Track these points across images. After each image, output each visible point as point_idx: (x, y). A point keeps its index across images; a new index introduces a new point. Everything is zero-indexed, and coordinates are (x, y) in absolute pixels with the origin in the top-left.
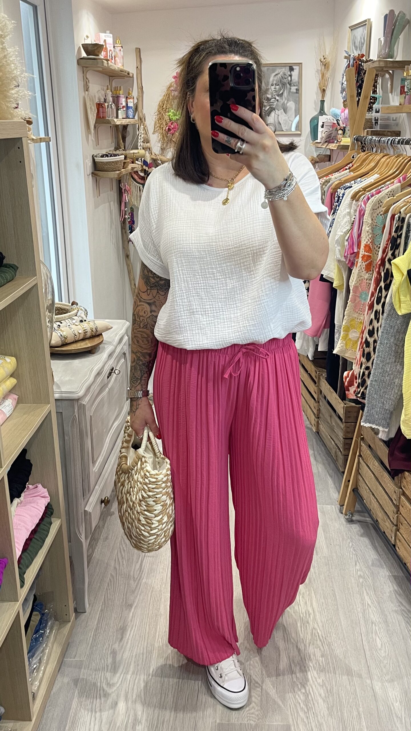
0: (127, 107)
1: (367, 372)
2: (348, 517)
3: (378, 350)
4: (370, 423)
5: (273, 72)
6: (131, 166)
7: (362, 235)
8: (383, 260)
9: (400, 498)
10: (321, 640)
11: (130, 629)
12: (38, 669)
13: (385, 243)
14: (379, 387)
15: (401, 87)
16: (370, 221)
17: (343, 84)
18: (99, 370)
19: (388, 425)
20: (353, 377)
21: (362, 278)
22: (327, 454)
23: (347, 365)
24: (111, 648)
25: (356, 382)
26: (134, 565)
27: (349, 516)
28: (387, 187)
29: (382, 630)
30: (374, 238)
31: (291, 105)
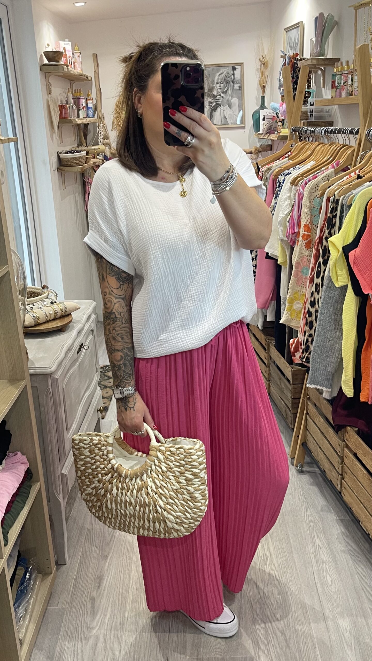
0: (88, 108)
1: (310, 339)
2: (298, 468)
3: (320, 318)
4: (314, 384)
5: (218, 72)
6: (93, 160)
7: (302, 217)
8: (321, 238)
9: (344, 450)
10: (277, 580)
11: (106, 578)
12: (24, 617)
13: (322, 223)
14: (321, 352)
15: (332, 82)
16: (308, 204)
17: (280, 81)
18: (69, 346)
19: (331, 385)
20: (299, 344)
21: (303, 255)
22: (278, 413)
23: (292, 333)
24: (90, 595)
25: (301, 348)
27: (300, 467)
28: (322, 172)
29: (332, 568)
30: (312, 219)
31: (235, 101)
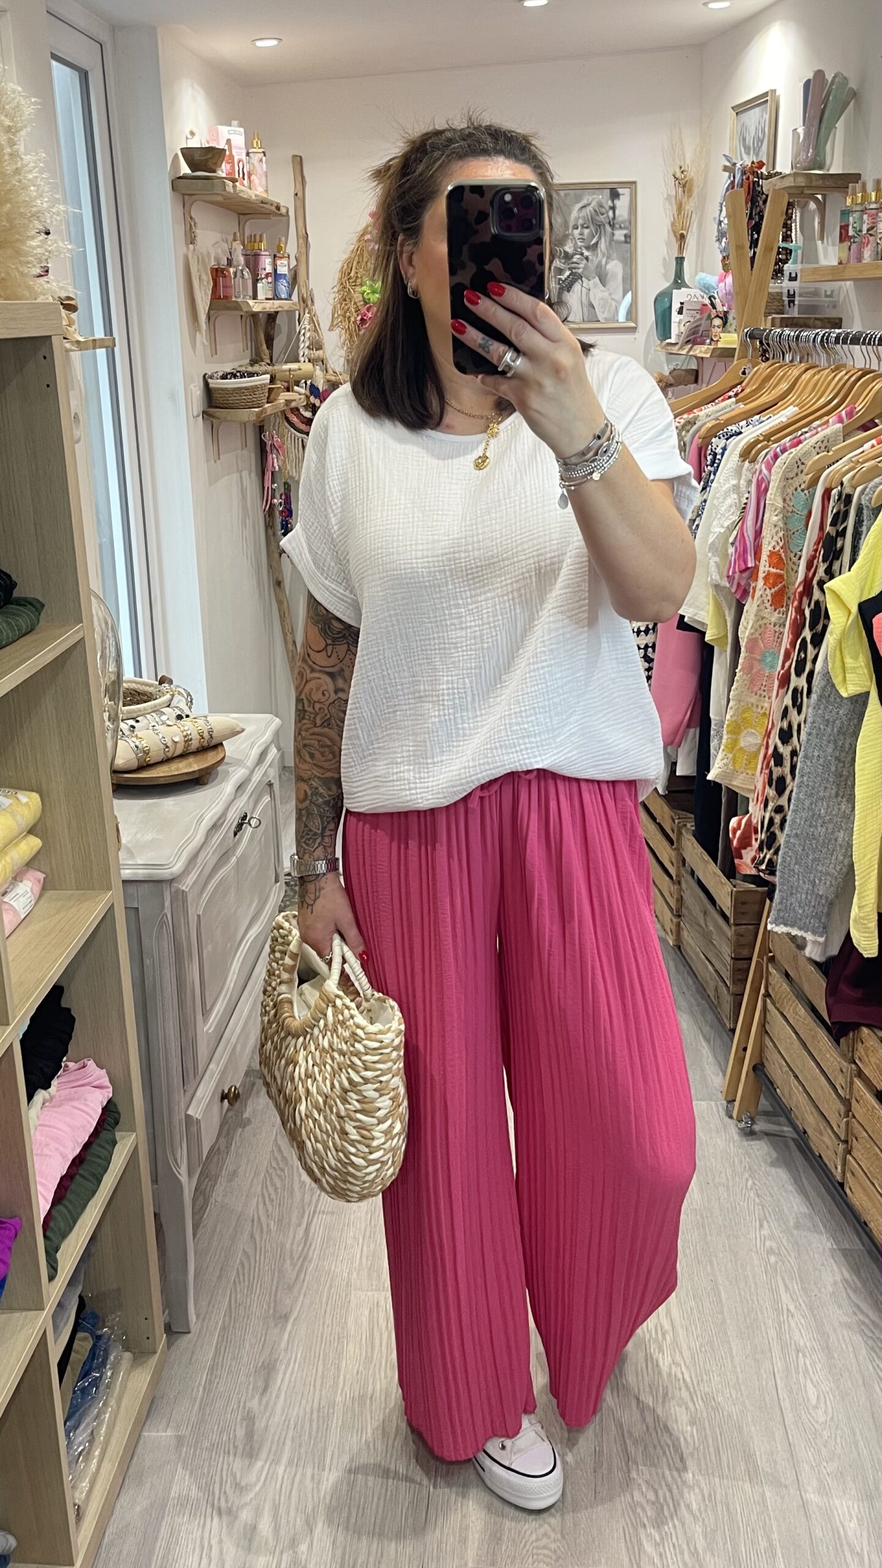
0: (276, 276)
1: (778, 819)
2: (743, 1125)
3: (802, 769)
4: (786, 925)
5: (578, 202)
6: (283, 396)
7: (764, 533)
8: (807, 584)
9: (852, 1083)
10: (687, 1387)
11: (283, 1367)
12: (87, 1454)
13: (812, 548)
14: (803, 850)
15: (841, 227)
16: (780, 504)
17: (720, 222)
18: (215, 818)
19: (824, 928)
20: (751, 829)
21: (765, 621)
22: (699, 992)
23: (736, 803)
24: (244, 1408)
25: (756, 840)
26: (292, 1229)
27: (747, 1123)
28: (814, 431)
29: (819, 1366)
30: (789, 538)
31: (615, 267)
